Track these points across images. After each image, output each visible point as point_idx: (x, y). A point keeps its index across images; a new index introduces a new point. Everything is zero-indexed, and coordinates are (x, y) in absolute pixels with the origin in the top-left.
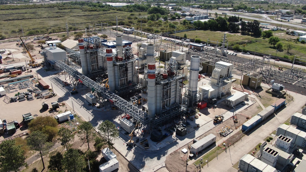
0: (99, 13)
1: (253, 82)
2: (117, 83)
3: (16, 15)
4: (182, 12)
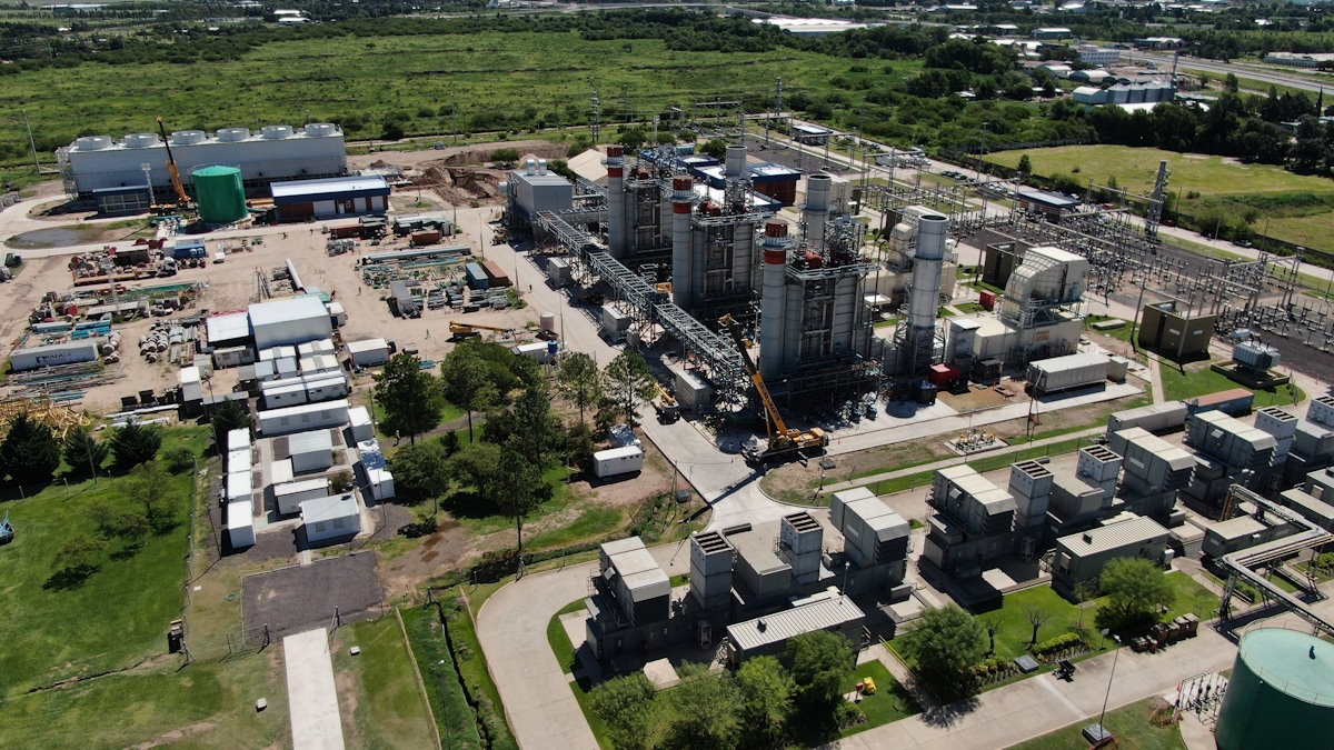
0: (727, 61)
1: (1172, 331)
3: (436, 55)
4: (1074, 68)
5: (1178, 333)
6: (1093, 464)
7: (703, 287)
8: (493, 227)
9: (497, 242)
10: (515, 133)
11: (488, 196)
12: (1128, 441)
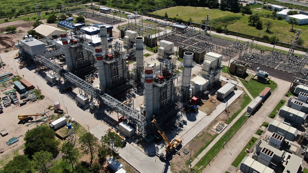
2: (108, 81)
5: (241, 70)
6: (277, 141)
7: (110, 82)
8: (17, 60)
9: (21, 68)
10: (10, 18)
11: (10, 46)
12: (277, 127)
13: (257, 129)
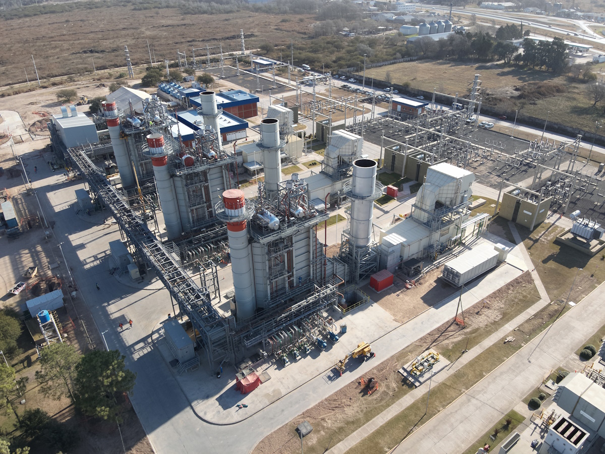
1: (525, 212)
2: (184, 215)
4: (396, 14)
5: (530, 214)
6: (564, 444)
7: (189, 218)
12: (580, 397)
13: (532, 387)
